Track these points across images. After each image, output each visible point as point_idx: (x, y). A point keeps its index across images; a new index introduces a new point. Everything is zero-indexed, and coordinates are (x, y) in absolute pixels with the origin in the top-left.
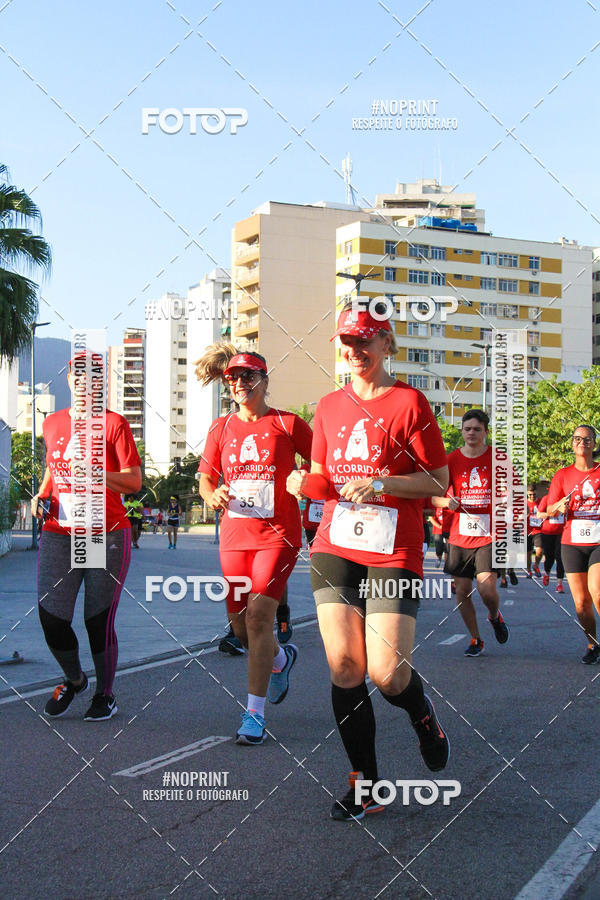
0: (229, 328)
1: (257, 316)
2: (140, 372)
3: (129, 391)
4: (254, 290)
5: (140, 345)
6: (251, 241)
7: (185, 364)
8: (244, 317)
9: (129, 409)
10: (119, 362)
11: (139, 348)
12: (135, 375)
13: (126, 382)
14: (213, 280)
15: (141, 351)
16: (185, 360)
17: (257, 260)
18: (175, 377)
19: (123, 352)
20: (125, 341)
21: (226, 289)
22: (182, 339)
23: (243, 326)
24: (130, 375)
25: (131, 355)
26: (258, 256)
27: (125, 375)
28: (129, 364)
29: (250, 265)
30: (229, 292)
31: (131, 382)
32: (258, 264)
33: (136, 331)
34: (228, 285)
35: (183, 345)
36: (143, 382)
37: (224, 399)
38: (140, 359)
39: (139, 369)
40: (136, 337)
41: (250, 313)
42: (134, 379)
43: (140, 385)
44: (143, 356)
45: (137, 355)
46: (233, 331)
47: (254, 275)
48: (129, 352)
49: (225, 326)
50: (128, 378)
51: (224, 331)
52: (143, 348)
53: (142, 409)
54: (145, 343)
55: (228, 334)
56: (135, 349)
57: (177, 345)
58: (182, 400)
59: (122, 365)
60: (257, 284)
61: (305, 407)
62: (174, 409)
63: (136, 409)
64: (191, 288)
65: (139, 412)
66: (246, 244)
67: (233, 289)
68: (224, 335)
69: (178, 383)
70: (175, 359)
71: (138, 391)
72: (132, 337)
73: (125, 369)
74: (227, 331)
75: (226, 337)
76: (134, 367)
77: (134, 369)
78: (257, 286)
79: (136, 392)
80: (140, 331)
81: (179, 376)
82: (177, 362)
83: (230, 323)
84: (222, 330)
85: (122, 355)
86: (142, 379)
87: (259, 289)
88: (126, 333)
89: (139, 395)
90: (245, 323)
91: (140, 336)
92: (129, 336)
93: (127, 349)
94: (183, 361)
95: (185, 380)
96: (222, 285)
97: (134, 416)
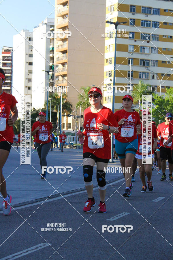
0: (53, 48)
1: (67, 42)
2: (10, 68)
4: (66, 29)
5: (10, 55)
6: (64, 4)
7: (32, 65)
8: (61, 43)
11: (10, 57)
12: (7, 70)
14: (46, 24)
15: (10, 58)
16: (32, 63)
17: (67, 14)
18: (27, 71)
20: (3, 53)
21: (52, 28)
22: (30, 53)
23: (60, 47)
24: (5, 70)
25: (6, 60)
26: (68, 12)
28: (4, 64)
29: (64, 16)
30: (53, 30)
32: (68, 16)
33: (8, 48)
34: (53, 26)
35: (31, 56)
36: (11, 73)
37: (51, 82)
38: (10, 62)
39: (9, 67)
40: (8, 51)
41: (63, 40)
43: (9, 75)
44: (11, 60)
45: (9, 60)
46: (55, 49)
47: (65, 22)
48: (5, 58)
49: (51, 47)
51: (51, 49)
52: (12, 57)
53: (11, 87)
54: (12, 54)
55: (53, 50)
56: (7, 57)
57: (28, 56)
58: (30, 83)
59: (1, 64)
60: (67, 26)
62: (26, 87)
63: (8, 87)
64: (35, 27)
65: (9, 88)
66: (62, 6)
67: (55, 28)
68: (51, 51)
69: (28, 74)
70: (27, 62)
71: (9, 78)
72: (6, 51)
73: (3, 67)
74: (52, 49)
75: (52, 52)
76: (7, 66)
77: (7, 67)
78: (67, 28)
79: (8, 78)
80: (10, 48)
81: (29, 71)
82: (28, 64)
83: (54, 45)
84: (50, 48)
85: (1, 60)
86: (11, 72)
87: (68, 29)
88: (3, 49)
89: (9, 80)
90: (61, 45)
91: (10, 51)
92: (5, 50)
93: (3, 57)
94: (31, 64)
95: (32, 73)
96: (50, 26)
97: (7, 90)
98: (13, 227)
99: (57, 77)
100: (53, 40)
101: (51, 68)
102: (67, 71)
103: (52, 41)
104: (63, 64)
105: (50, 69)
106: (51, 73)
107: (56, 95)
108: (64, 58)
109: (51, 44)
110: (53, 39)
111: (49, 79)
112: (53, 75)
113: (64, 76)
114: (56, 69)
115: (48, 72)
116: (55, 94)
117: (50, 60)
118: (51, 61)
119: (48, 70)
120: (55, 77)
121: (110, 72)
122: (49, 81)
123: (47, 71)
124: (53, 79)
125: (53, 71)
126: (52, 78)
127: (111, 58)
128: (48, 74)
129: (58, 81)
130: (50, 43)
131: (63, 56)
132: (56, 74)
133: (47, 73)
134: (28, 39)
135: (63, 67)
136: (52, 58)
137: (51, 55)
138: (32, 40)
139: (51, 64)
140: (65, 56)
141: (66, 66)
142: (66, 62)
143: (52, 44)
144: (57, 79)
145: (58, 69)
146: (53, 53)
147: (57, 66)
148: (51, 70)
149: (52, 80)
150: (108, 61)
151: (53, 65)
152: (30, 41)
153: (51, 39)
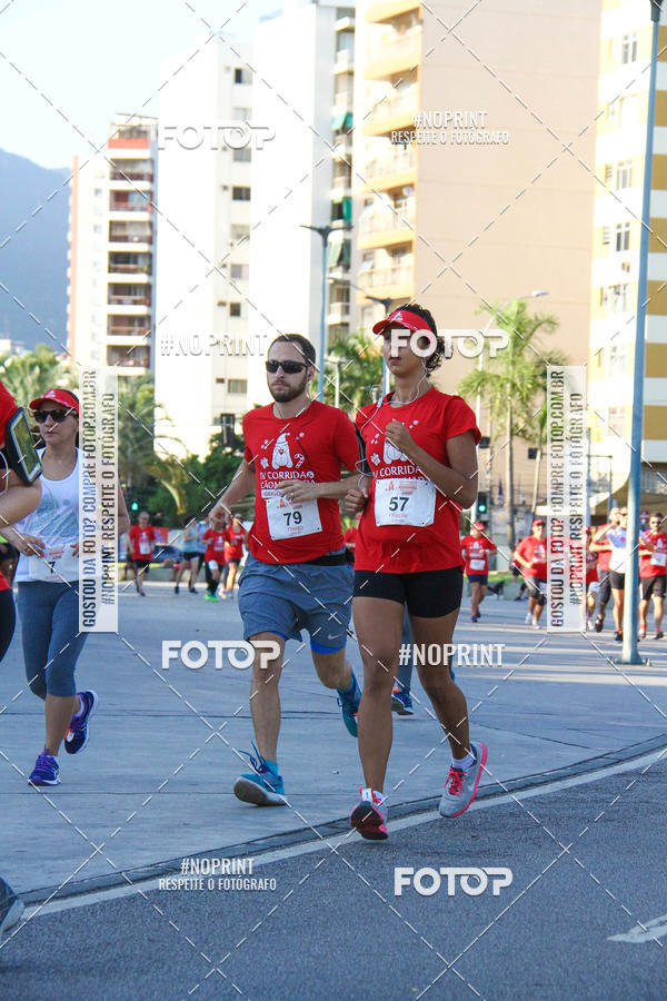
0: (349, 116)
1: (415, 87)
2: (144, 216)
3: (119, 261)
4: (409, 25)
5: (143, 154)
7: (248, 198)
8: (386, 90)
9: (120, 302)
10: (97, 191)
11: (144, 161)
12: (132, 223)
13: (113, 239)
15: (145, 169)
16: (248, 191)
18: (226, 229)
19: (107, 169)
20: (112, 144)
21: (345, 23)
23: (383, 111)
24: (122, 224)
25: (122, 177)
27: (111, 223)
28: (120, 198)
30: (350, 30)
31: (125, 239)
33: (135, 122)
34: (350, 12)
35: (243, 155)
36: (150, 241)
37: (336, 282)
38: (143, 185)
39: (143, 209)
40: (135, 134)
41: (401, 78)
42: (129, 232)
43: (143, 248)
44: (152, 178)
45: (139, 177)
46: (356, 123)
48: (121, 170)
49: (339, 111)
50: (117, 231)
51: (338, 125)
52: (152, 162)
53: (149, 302)
54: (155, 149)
55: (346, 129)
56: (134, 162)
57: (229, 156)
58: (239, 284)
59: (106, 198)
60: (415, 11)
61: (522, 306)
62: (222, 304)
63: (135, 303)
64: (264, 18)
65: (141, 310)
67: (360, 23)
68: (337, 133)
69: (232, 245)
70: (225, 188)
71: (140, 260)
72: (127, 135)
73: (111, 209)
74: (345, 123)
75: (343, 137)
76: (130, 204)
77: (132, 209)
78: (417, 16)
79: (135, 262)
80: (144, 122)
81: (234, 227)
82: (230, 193)
83: (351, 103)
84: (333, 120)
85: (103, 177)
86: (148, 232)
87: (421, 22)
88: (113, 124)
89: (142, 271)
90: (387, 102)
91: (145, 132)
92: (121, 133)
93: (117, 162)
94: (244, 195)
95: (248, 237)
96: (333, 14)
97: (130, 320)
98: (166, 968)
99: (366, 256)
100: (347, 77)
101: (340, 211)
102: (413, 227)
103: (343, 85)
104: (396, 194)
105: (333, 219)
106: (336, 238)
107: (362, 343)
108: (398, 165)
109: (339, 96)
110: (351, 74)
111: (328, 266)
112: (347, 246)
113: (398, 250)
114: (361, 217)
115: (324, 232)
116: (356, 337)
117: (334, 176)
118: (341, 180)
119: (323, 224)
120: (355, 258)
121: (623, 230)
122: (327, 275)
123: (318, 226)
124: (347, 267)
125: (348, 228)
126: (344, 260)
127: (630, 162)
128: (325, 244)
129: (371, 274)
130: (336, 92)
131: (396, 157)
132: (361, 242)
133: (319, 238)
134: (232, 75)
135: (396, 206)
136: (345, 167)
137: (340, 153)
138: (250, 83)
139: (337, 195)
140: (405, 154)
141: (411, 201)
142: (411, 185)
143: (342, 96)
144: (366, 266)
145: (372, 218)
146: (350, 143)
147: (367, 203)
148: (339, 223)
149: (341, 268)
150: (614, 174)
151: (348, 200)
152: (239, 86)
153: (337, 76)
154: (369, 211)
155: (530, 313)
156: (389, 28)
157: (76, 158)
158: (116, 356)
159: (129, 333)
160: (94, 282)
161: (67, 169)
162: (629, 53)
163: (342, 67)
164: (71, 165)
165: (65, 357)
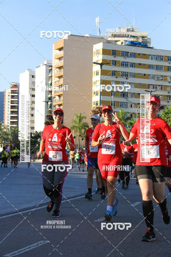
1: (62, 79)
2: (17, 100)
3: (12, 107)
4: (61, 69)
6: (60, 49)
7: (34, 97)
8: (57, 79)
9: (13, 114)
10: (9, 95)
11: (17, 90)
12: (15, 101)
14: (45, 65)
15: (17, 92)
16: (34, 95)
17: (62, 57)
19: (10, 92)
20: (11, 88)
21: (50, 68)
22: (33, 87)
23: (57, 83)
24: (13, 101)
26: (63, 55)
27: (11, 101)
28: (13, 97)
29: (60, 59)
30: (51, 69)
31: (14, 103)
33: (15, 84)
34: (51, 66)
35: (34, 89)
38: (17, 94)
39: (16, 98)
42: (14, 102)
43: (17, 105)
46: (53, 84)
47: (61, 63)
48: (13, 92)
49: (50, 82)
50: (12, 102)
53: (18, 114)
54: (19, 89)
56: (15, 91)
57: (31, 90)
58: (33, 111)
59: (10, 97)
60: (62, 66)
63: (15, 114)
64: (37, 67)
65: (16, 115)
66: (58, 51)
67: (53, 68)
69: (32, 104)
71: (16, 107)
72: (14, 86)
73: (11, 99)
74: (51, 84)
77: (15, 98)
78: (63, 67)
80: (17, 84)
81: (32, 101)
82: (31, 96)
83: (52, 81)
84: (49, 84)
86: (17, 102)
87: (63, 68)
88: (11, 84)
89: (16, 109)
90: (58, 81)
91: (17, 86)
96: (49, 66)
97: (14, 117)
99: (55, 106)
102: (62, 101)
103: (50, 78)
104: (59, 96)
105: (49, 100)
106: (49, 103)
110: (52, 76)
112: (51, 105)
113: (60, 105)
115: (47, 102)
117: (49, 93)
120: (53, 107)
121: (97, 102)
122: (48, 109)
123: (46, 101)
124: (51, 108)
125: (51, 101)
126: (51, 107)
127: (98, 91)
128: (47, 104)
130: (49, 79)
132: (54, 104)
133: (46, 103)
134: (32, 76)
135: (59, 98)
136: (51, 92)
138: (35, 78)
139: (50, 96)
141: (62, 97)
142: (62, 95)
143: (50, 80)
145: (55, 100)
147: (55, 97)
148: (50, 101)
150: (95, 93)
152: (33, 78)
153: (49, 77)
154: (55, 99)
155: (82, 116)
156: (58, 69)
157: (5, 90)
158: (12, 123)
159: (14, 119)
160: (8, 111)
161: (4, 92)
162: (97, 74)
163: (50, 75)
164: (4, 91)
165: (3, 123)
